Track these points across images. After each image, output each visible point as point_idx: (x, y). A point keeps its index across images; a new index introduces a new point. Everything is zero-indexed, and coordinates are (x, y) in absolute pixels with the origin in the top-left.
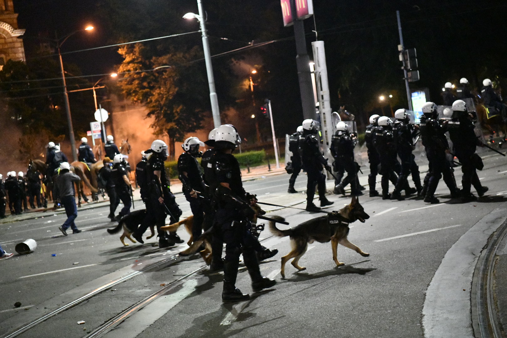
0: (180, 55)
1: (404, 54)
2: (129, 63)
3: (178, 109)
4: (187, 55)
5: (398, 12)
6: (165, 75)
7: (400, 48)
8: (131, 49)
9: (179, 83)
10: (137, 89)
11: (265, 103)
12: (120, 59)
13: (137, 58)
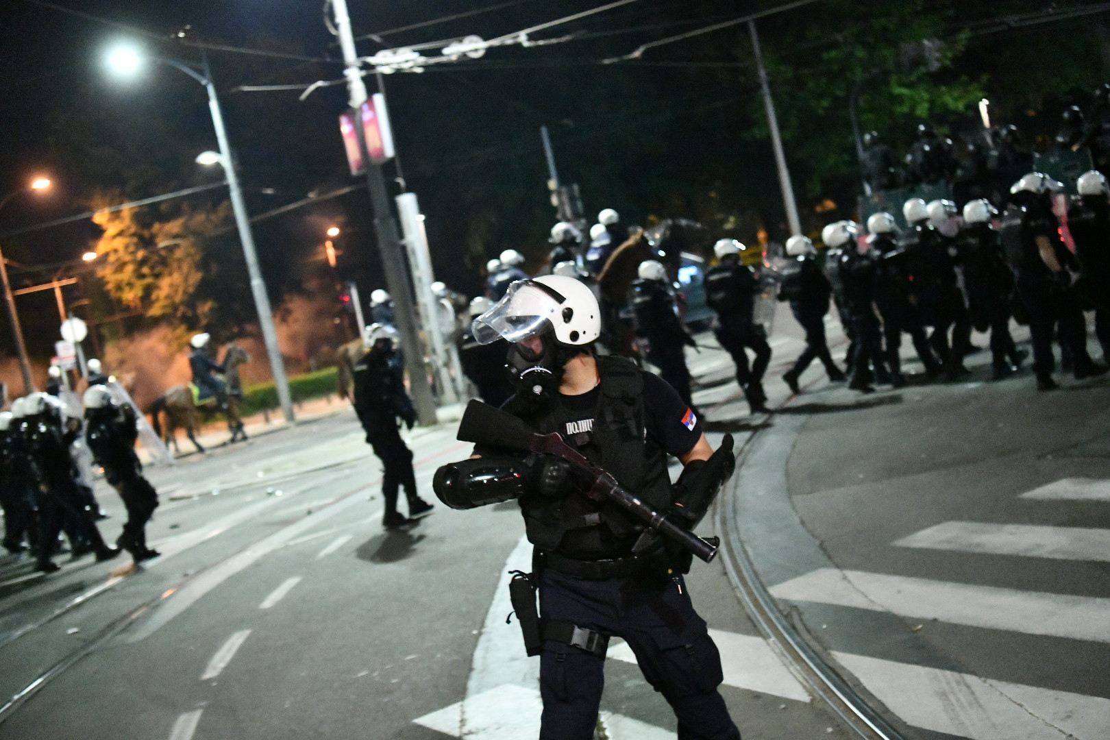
0: (200, 218)
1: (559, 194)
2: (114, 237)
3: (205, 308)
4: (213, 217)
5: (544, 131)
6: (179, 253)
7: (552, 184)
8: (116, 215)
9: (203, 265)
10: (134, 280)
11: (345, 290)
12: (98, 232)
13: (129, 228)
